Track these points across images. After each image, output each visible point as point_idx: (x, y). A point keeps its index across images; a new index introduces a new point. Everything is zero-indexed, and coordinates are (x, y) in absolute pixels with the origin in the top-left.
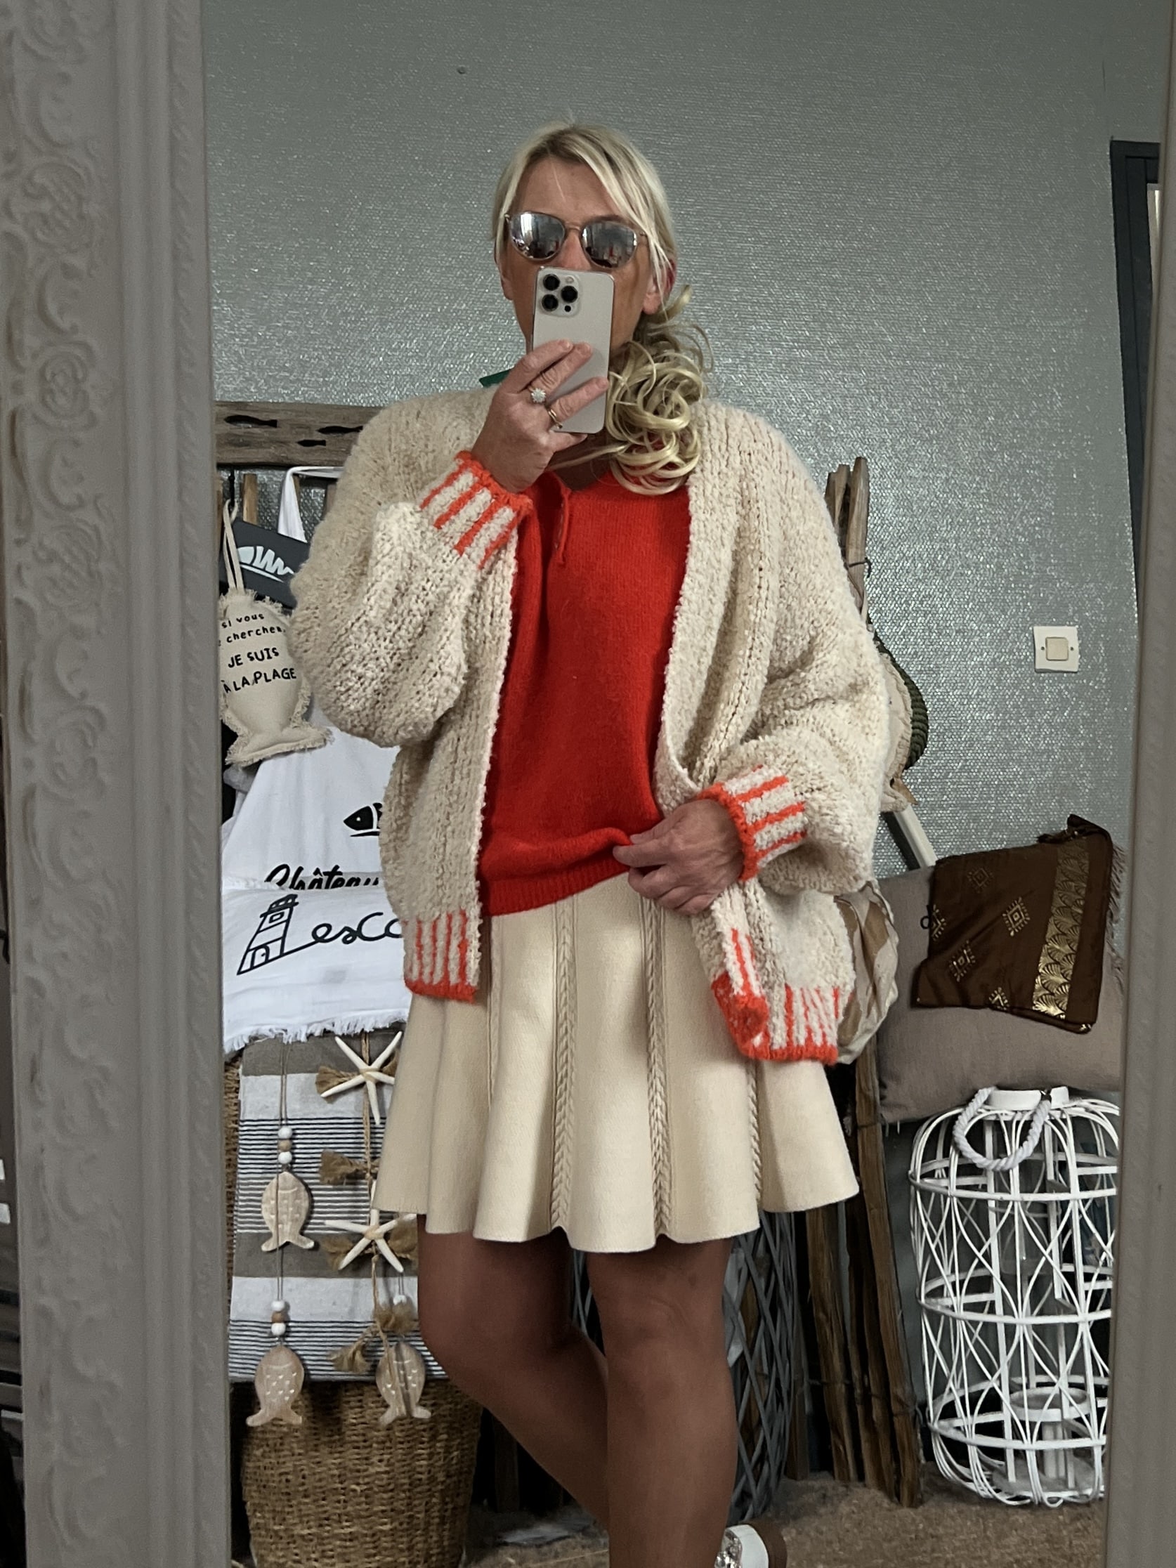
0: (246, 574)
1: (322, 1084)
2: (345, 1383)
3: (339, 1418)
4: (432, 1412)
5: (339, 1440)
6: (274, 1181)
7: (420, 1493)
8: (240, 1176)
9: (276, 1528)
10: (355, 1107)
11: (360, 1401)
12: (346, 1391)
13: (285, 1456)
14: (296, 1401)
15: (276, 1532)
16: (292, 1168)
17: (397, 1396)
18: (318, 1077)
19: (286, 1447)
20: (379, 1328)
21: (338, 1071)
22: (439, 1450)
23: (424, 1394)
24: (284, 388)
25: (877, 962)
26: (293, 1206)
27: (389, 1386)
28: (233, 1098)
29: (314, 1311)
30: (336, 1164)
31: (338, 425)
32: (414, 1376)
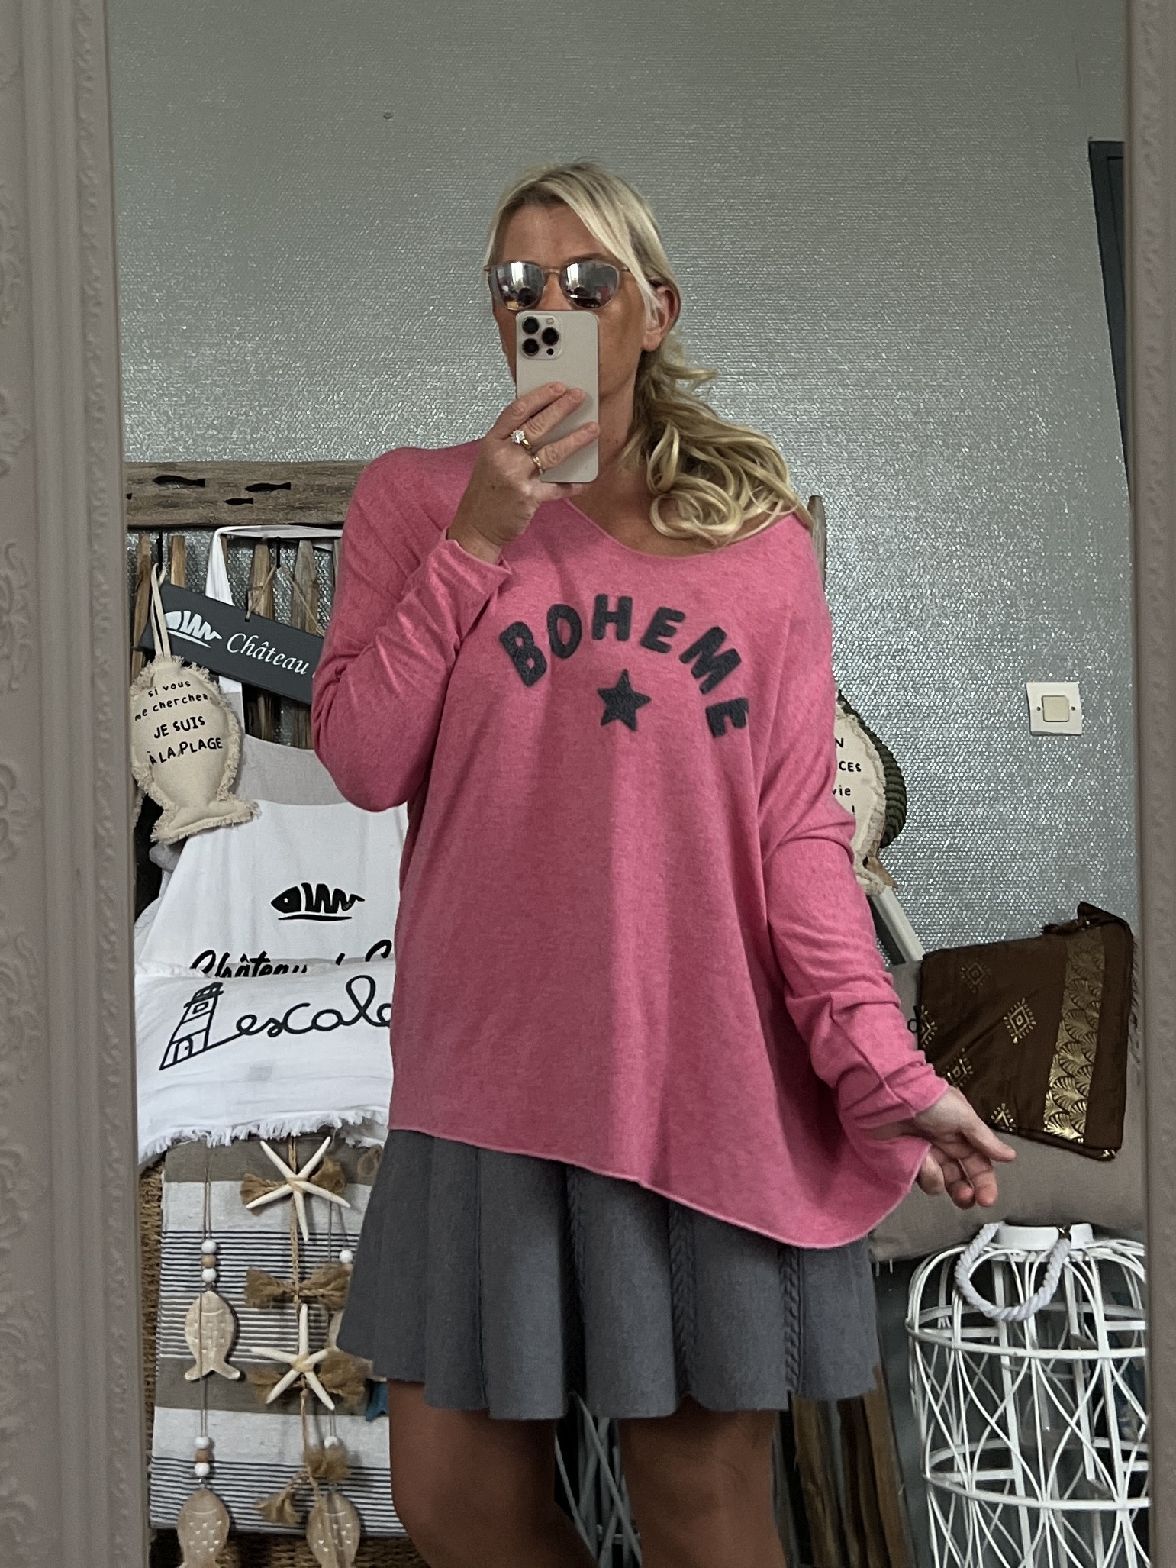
0: (173, 638)
1: (247, 1194)
2: (276, 1536)
6: (198, 1300)
8: (163, 1294)
10: (284, 1220)
11: (291, 1558)
12: (277, 1545)
14: (223, 1555)
16: (216, 1287)
17: (330, 1551)
18: (243, 1186)
20: (309, 1474)
21: (264, 1180)
23: (359, 1553)
24: (211, 447)
26: (217, 1330)
27: (321, 1542)
28: (155, 1207)
29: (238, 1451)
30: (262, 1284)
31: (266, 482)
32: (346, 1529)
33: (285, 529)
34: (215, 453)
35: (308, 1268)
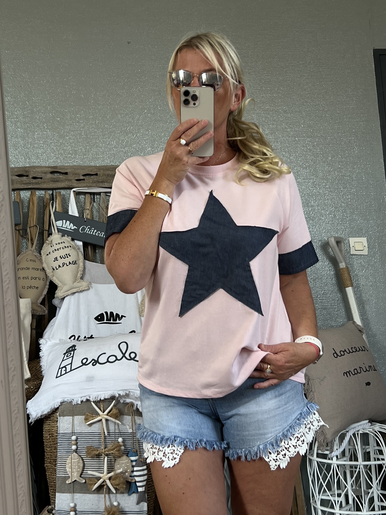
0: (58, 229)
1: (87, 420)
6: (71, 456)
10: (99, 429)
16: (77, 451)
18: (85, 417)
21: (92, 415)
24: (70, 160)
26: (77, 466)
28: (56, 424)
29: (85, 507)
30: (92, 451)
31: (89, 173)
33: (97, 189)
35: (107, 444)
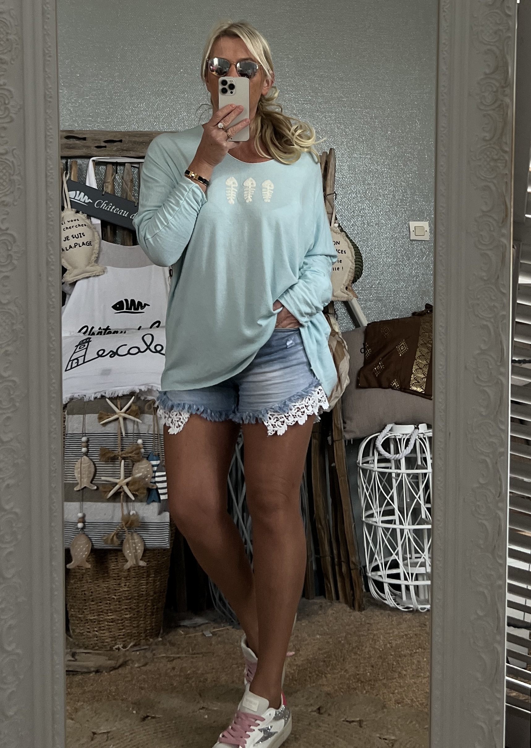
0: (72, 202)
1: (100, 419)
2: (109, 550)
3: (107, 567)
4: (147, 564)
5: (107, 576)
6: (80, 460)
7: (142, 600)
8: (66, 458)
9: (80, 616)
10: (115, 428)
11: (116, 559)
12: (110, 554)
13: (83, 583)
15: (80, 618)
17: (132, 555)
18: (99, 416)
19: (84, 579)
20: (124, 525)
22: (151, 581)
24: (89, 124)
25: (340, 367)
26: (88, 471)
27: (128, 552)
29: (96, 518)
30: (106, 453)
31: (112, 139)
32: (139, 547)
33: (120, 158)
34: (91, 127)
35: (125, 446)
